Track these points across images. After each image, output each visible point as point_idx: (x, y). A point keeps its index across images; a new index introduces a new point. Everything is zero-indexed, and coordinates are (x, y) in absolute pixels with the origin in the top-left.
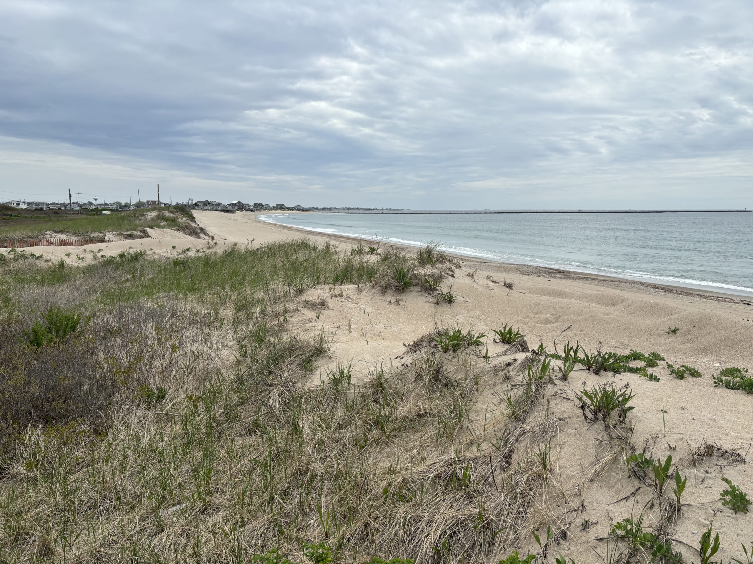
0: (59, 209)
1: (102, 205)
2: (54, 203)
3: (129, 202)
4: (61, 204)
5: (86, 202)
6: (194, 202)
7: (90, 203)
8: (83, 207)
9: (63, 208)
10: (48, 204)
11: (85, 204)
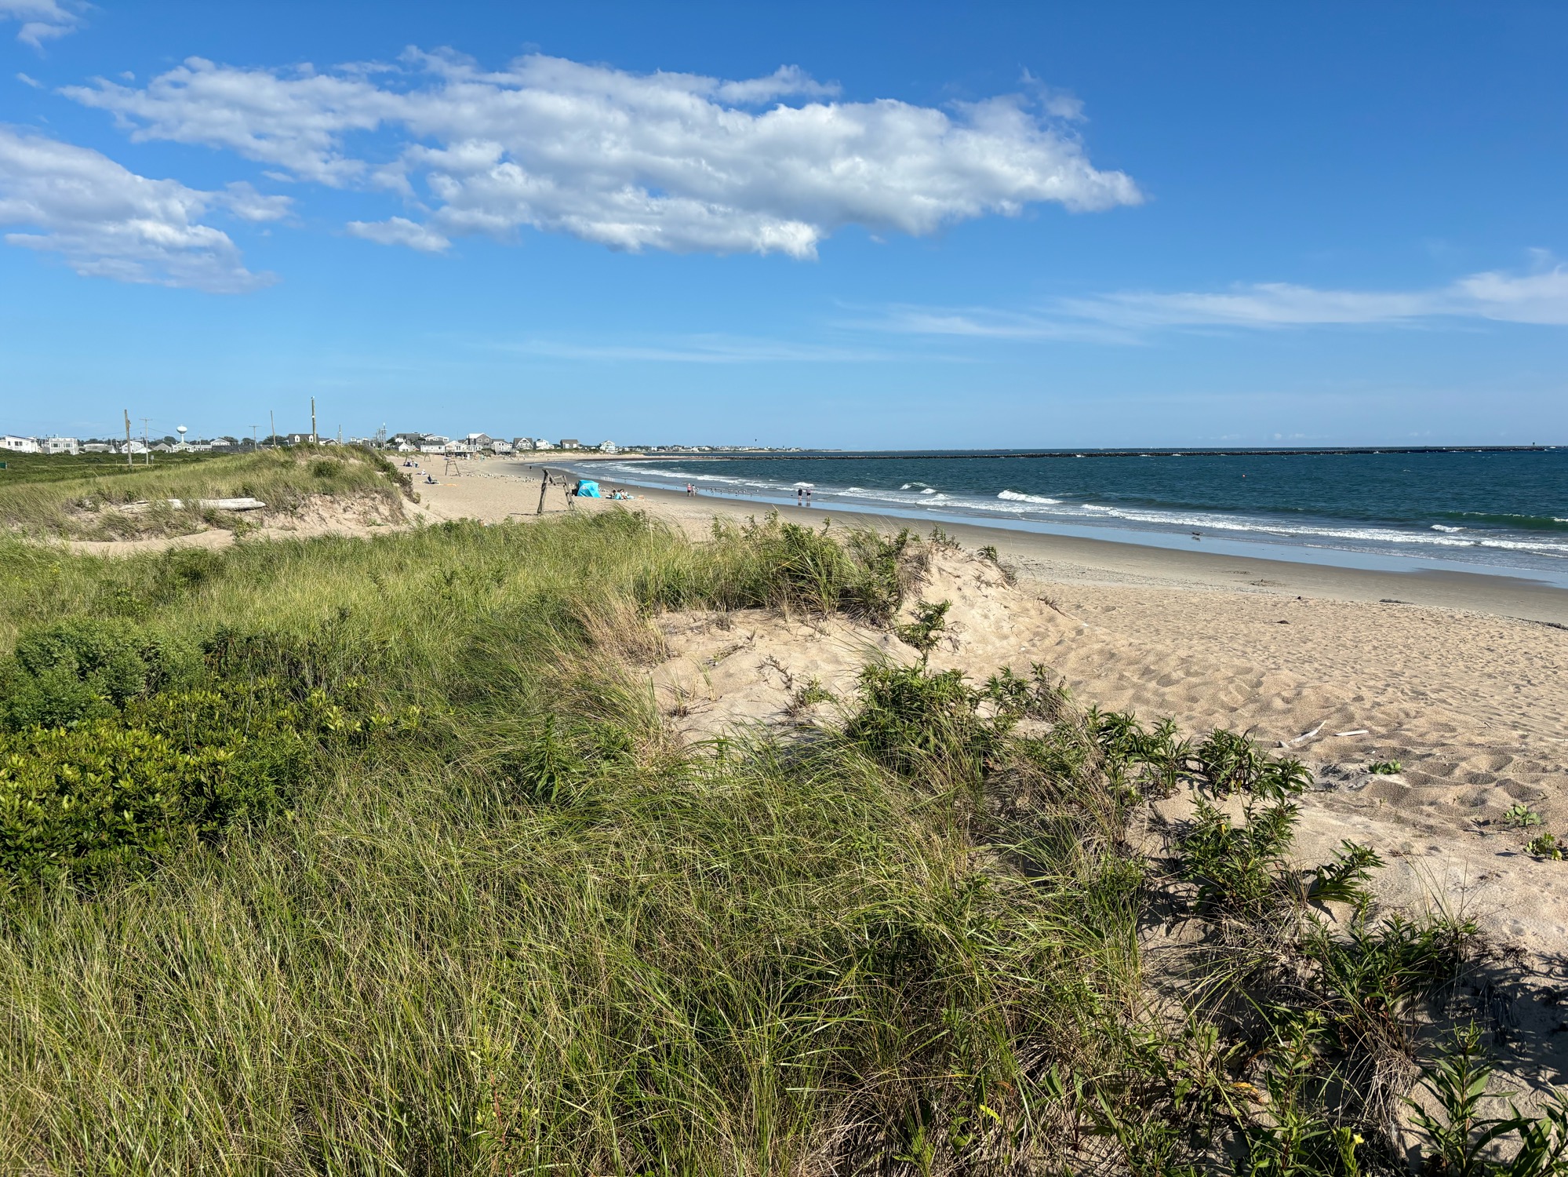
0: (106, 452)
1: (193, 443)
2: (94, 441)
3: (252, 438)
4: (108, 442)
5: (162, 437)
6: (388, 438)
7: (170, 441)
8: (156, 448)
9: (113, 451)
10: (80, 443)
11: (160, 442)
